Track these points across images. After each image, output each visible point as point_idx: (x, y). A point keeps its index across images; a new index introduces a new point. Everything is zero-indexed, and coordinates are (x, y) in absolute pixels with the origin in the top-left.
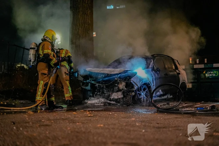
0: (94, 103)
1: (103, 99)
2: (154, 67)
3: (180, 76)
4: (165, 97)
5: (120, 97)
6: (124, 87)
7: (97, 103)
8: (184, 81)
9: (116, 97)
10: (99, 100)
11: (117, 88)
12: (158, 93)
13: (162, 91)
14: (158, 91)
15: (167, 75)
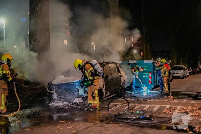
0: (60, 106)
1: (67, 102)
2: (104, 74)
3: (122, 77)
4: (111, 96)
5: (80, 101)
6: (83, 93)
7: (62, 106)
8: (124, 81)
9: (77, 102)
10: (63, 103)
11: (77, 93)
12: (107, 95)
13: (109, 93)
14: (107, 93)
15: (113, 79)
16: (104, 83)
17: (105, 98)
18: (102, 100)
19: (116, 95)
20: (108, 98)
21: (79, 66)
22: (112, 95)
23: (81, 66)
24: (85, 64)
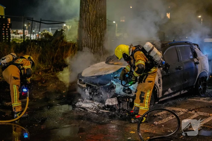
4: (177, 94)
7: (90, 109)
8: (204, 71)
9: (110, 104)
10: (93, 104)
12: (167, 93)
13: (170, 91)
14: (167, 91)
15: (180, 69)
16: (161, 76)
17: (162, 98)
18: (158, 101)
19: (186, 91)
20: (170, 97)
21: (124, 55)
22: (179, 93)
23: (127, 55)
24: (134, 52)
